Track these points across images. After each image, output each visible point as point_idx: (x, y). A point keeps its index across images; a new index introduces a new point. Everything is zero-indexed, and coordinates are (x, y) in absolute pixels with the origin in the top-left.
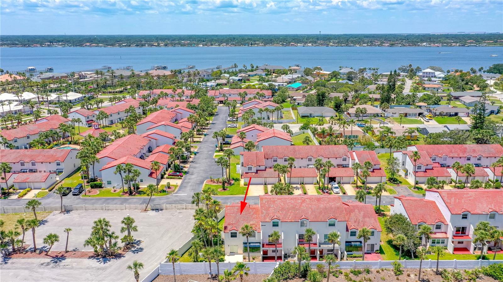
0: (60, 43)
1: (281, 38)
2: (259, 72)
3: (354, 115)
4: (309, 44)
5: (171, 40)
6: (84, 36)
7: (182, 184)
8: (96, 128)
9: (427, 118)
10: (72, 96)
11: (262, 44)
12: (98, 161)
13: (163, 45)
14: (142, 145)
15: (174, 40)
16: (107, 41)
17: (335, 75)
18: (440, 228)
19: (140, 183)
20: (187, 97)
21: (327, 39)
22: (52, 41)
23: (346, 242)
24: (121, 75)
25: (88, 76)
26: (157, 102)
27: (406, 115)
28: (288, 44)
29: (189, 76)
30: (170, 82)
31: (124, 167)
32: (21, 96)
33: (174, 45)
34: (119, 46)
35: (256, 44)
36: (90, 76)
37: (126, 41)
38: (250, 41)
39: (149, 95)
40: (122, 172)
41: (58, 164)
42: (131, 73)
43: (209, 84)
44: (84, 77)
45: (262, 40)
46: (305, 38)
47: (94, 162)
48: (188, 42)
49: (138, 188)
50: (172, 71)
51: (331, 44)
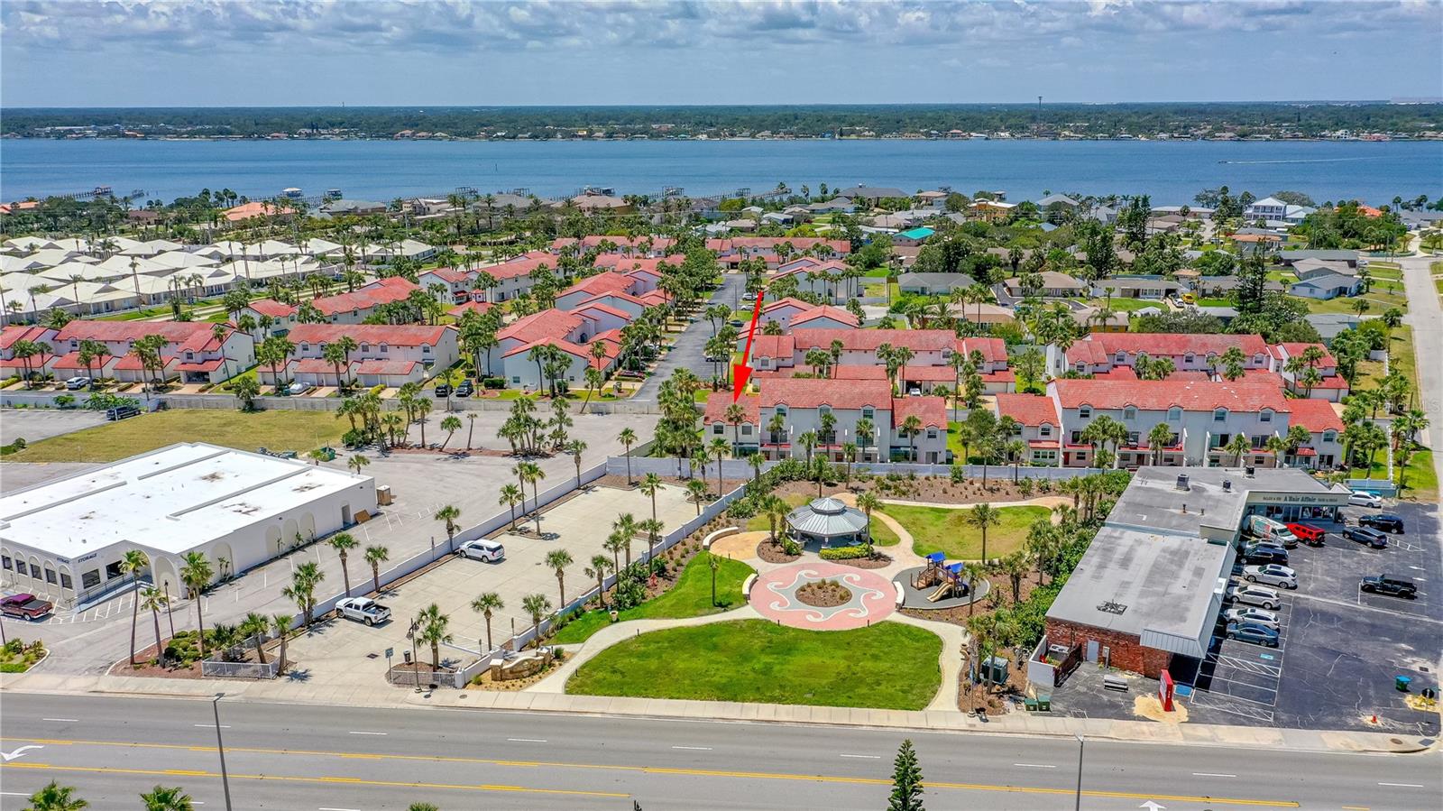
0: (337, 131)
1: (929, 115)
2: (838, 204)
3: (1019, 292)
4: (1002, 134)
5: (622, 121)
6: (390, 110)
7: (642, 388)
8: (479, 299)
9: (1180, 300)
10: (411, 248)
11: (871, 133)
12: (496, 343)
13: (601, 134)
14: (570, 326)
15: (631, 121)
16: (455, 124)
17: (1026, 211)
18: (1048, 434)
19: (570, 383)
20: (659, 253)
21: (1060, 120)
22: (315, 123)
23: (891, 447)
24: (510, 206)
25: (433, 209)
26: (593, 259)
27: (1136, 294)
28: (944, 133)
29: (667, 209)
30: (623, 222)
31: (545, 349)
32: (306, 246)
33: (631, 135)
34: (486, 137)
35: (853, 132)
36: (439, 208)
37: (504, 124)
38: (837, 124)
39: (575, 249)
40: (541, 359)
41: (426, 350)
42: (531, 201)
43: (711, 228)
44: (424, 211)
45: (873, 121)
46: (998, 117)
47: (489, 345)
48: (670, 126)
49: (566, 391)
50: (626, 199)
51: (1067, 133)
